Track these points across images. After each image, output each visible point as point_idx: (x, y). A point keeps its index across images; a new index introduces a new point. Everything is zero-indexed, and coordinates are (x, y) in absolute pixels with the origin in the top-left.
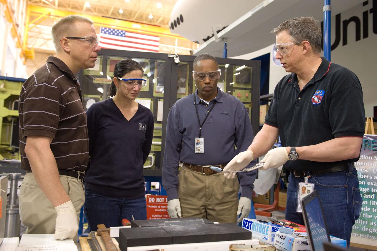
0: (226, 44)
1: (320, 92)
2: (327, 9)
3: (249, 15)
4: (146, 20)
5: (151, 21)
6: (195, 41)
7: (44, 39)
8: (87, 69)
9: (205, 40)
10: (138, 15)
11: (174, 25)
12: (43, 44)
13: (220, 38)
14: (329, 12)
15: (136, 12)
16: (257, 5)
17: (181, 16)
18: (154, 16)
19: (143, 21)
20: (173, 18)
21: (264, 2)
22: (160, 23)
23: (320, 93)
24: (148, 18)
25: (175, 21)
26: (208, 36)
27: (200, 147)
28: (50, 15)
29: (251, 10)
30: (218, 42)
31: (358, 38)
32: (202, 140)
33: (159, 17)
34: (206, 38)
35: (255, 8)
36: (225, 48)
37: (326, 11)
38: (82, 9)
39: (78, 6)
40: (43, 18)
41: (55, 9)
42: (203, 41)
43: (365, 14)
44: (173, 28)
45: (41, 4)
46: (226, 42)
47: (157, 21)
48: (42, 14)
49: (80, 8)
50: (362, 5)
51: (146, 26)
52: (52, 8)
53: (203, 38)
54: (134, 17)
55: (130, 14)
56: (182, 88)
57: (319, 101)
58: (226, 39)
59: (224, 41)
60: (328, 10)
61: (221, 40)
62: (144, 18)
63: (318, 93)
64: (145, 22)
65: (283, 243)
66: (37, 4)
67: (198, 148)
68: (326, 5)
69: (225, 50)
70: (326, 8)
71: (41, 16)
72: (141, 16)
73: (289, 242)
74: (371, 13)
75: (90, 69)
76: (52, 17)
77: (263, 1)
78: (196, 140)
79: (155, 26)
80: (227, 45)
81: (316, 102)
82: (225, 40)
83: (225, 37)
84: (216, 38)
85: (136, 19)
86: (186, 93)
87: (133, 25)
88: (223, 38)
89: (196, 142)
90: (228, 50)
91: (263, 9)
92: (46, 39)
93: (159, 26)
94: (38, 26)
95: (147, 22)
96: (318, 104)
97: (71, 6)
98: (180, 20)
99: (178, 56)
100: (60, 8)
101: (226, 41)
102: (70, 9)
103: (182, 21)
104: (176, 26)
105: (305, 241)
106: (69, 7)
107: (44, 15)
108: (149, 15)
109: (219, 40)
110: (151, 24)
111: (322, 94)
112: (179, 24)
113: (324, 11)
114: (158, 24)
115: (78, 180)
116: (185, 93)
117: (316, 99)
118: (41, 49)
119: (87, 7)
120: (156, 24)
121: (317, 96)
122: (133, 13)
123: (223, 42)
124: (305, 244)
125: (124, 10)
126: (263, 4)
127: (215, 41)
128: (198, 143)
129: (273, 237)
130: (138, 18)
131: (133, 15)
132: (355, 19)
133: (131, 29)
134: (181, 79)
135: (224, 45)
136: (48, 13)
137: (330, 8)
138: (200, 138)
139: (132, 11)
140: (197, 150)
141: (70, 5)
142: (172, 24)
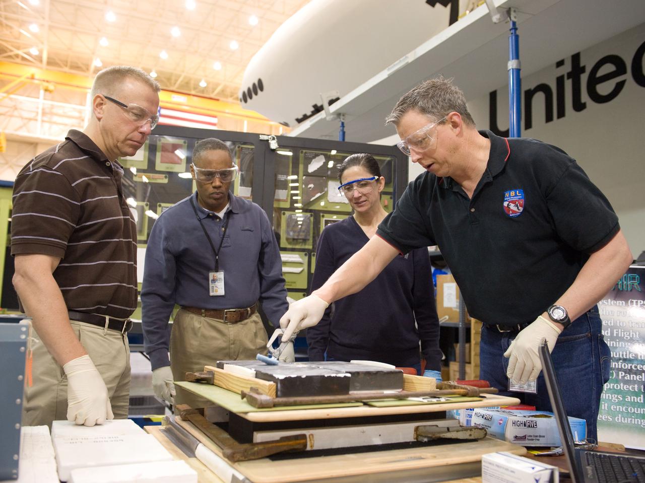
0: (343, 124)
1: (516, 193)
2: (514, 67)
3: (383, 75)
4: (195, 89)
5: (203, 91)
6: (282, 122)
7: (22, 118)
8: (122, 158)
9: (299, 121)
10: (182, 81)
11: (247, 96)
12: (21, 127)
13: (334, 113)
14: (518, 71)
15: (179, 76)
16: (398, 60)
17: (260, 81)
18: (208, 83)
19: (190, 90)
20: (245, 84)
21: (409, 55)
22: (218, 94)
23: (516, 195)
24: (199, 85)
25: (249, 90)
26: (304, 113)
27: (218, 288)
28: (33, 78)
29: (387, 69)
30: (330, 120)
31: (549, 118)
32: (221, 275)
33: (217, 85)
34: (300, 117)
35: (395, 65)
36: (341, 130)
37: (513, 69)
38: (88, 69)
39: (80, 65)
40: (22, 84)
41: (41, 68)
42: (296, 123)
43: (560, 81)
44: (246, 101)
45: (18, 60)
46: (343, 121)
47: (213, 92)
48: (19, 76)
49: (84, 68)
50: (555, 66)
51: (195, 99)
52: (37, 67)
53: (296, 117)
54: (175, 84)
55: (169, 79)
56: (281, 190)
57: (520, 208)
58: (343, 115)
59: (340, 118)
60: (516, 68)
61: (335, 116)
62: (192, 85)
63: (513, 197)
64: (193, 92)
65: (488, 427)
66: (12, 60)
67: (215, 288)
68: (513, 59)
69: (341, 133)
70: (512, 64)
71: (18, 80)
72: (187, 83)
73: (500, 424)
74: (568, 78)
75: (128, 158)
76: (36, 82)
77: (407, 53)
78: (211, 275)
79: (211, 99)
80: (345, 125)
81: (514, 212)
82: (342, 117)
83: (341, 112)
84: (328, 114)
85: (178, 88)
86: (287, 199)
87: (174, 97)
88: (338, 114)
89: (211, 278)
90: (346, 134)
91: (408, 66)
92: (26, 119)
93: (218, 100)
94: (12, 96)
95: (197, 92)
96: (518, 214)
97: (69, 64)
98: (258, 87)
99: (275, 137)
100: (50, 67)
101: (343, 119)
102: (66, 69)
103: (262, 89)
104: (251, 98)
105: (524, 422)
106: (66, 66)
107: (23, 79)
108: (200, 81)
109: (332, 117)
110: (202, 95)
111: (520, 196)
112: (256, 94)
113: (509, 69)
114: (216, 95)
115: (106, 330)
116: (285, 198)
117: (512, 206)
118: (18, 135)
119: (96, 67)
120: (212, 96)
121: (513, 202)
122: (173, 78)
123: (339, 120)
124: (525, 426)
125: (159, 73)
126: (406, 57)
127: (325, 118)
128: (214, 281)
129: (468, 418)
130: (181, 86)
131: (173, 81)
132: (544, 88)
133: (170, 103)
134: (280, 175)
135: (340, 124)
136: (29, 75)
137: (519, 64)
138: (218, 273)
139: (172, 74)
140: (213, 292)
141: (67, 62)
142: (244, 94)
